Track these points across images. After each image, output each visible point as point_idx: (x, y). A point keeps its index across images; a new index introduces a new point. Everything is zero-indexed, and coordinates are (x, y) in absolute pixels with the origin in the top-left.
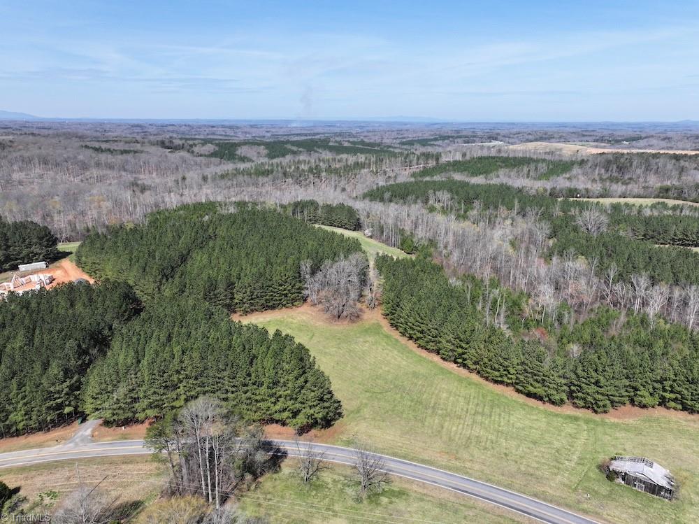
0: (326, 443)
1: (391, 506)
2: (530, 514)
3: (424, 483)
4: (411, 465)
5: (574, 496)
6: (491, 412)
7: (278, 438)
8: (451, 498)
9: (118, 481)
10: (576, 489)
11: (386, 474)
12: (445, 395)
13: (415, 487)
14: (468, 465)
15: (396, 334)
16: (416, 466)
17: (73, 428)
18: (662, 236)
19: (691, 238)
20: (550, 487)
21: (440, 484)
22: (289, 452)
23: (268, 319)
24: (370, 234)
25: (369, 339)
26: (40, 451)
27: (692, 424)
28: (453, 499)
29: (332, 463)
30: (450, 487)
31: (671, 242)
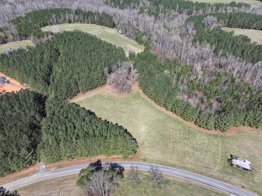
0: (136, 161)
1: (166, 189)
2: (210, 185)
3: (174, 176)
4: (168, 168)
5: (222, 175)
6: (189, 137)
7: (118, 161)
8: (184, 181)
9: (66, 189)
10: (222, 172)
11: (161, 174)
12: (172, 130)
13: (171, 178)
14: (186, 165)
15: (146, 97)
16: (169, 168)
17: (37, 164)
18: (235, 24)
19: (245, 25)
20: (214, 172)
21: (179, 176)
22: (124, 167)
23: (94, 95)
24: (121, 32)
25: (137, 102)
26: (29, 178)
27: (252, 132)
28: (185, 182)
29: (141, 171)
30: (183, 177)
31: (238, 27)
